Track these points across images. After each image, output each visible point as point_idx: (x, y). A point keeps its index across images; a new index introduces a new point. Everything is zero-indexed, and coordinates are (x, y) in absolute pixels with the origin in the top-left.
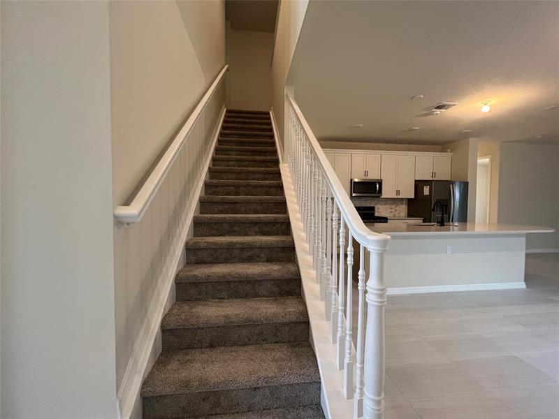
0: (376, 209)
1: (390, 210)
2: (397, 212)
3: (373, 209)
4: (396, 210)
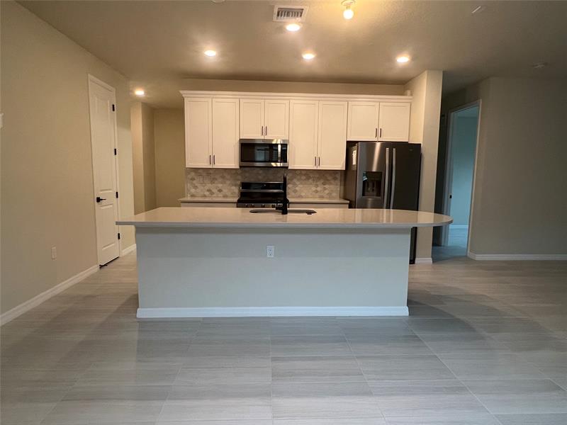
1: (314, 189)
2: (327, 192)
4: (325, 189)
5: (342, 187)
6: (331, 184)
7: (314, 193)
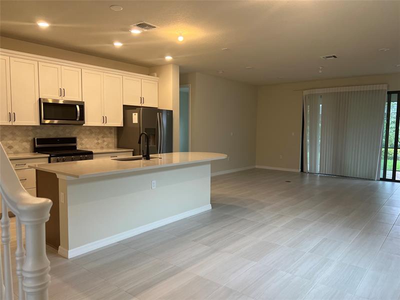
0: (78, 140)
1: (96, 141)
2: (105, 143)
3: (74, 140)
5: (116, 140)
6: (108, 137)
7: (96, 145)
